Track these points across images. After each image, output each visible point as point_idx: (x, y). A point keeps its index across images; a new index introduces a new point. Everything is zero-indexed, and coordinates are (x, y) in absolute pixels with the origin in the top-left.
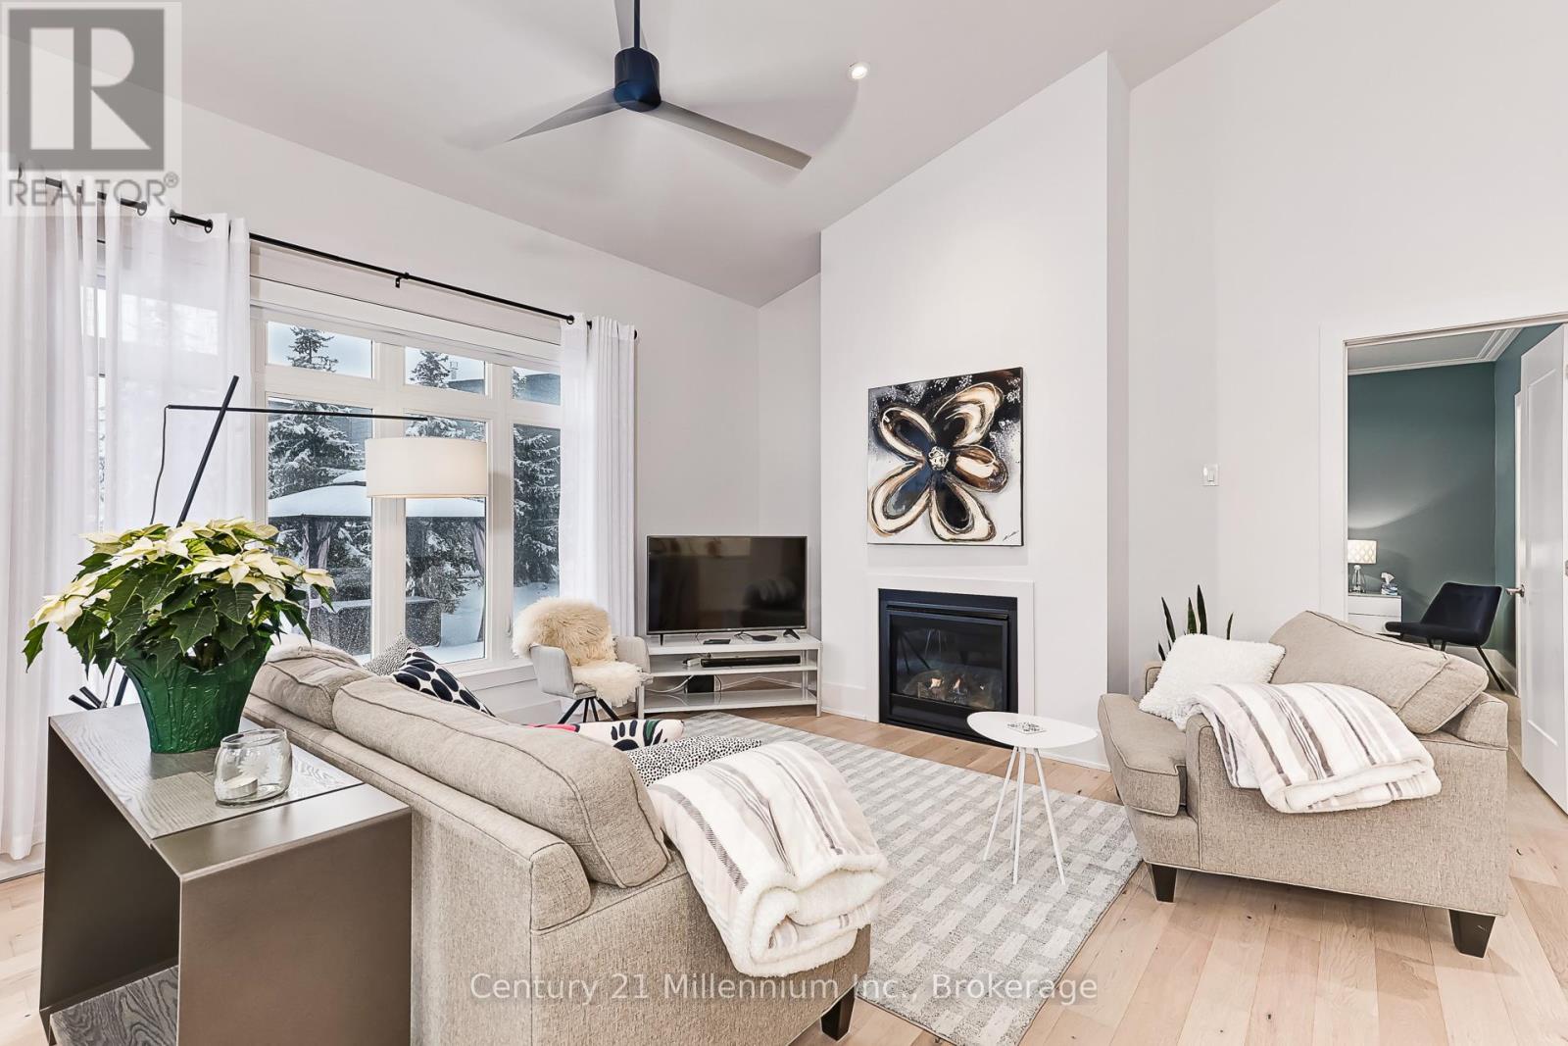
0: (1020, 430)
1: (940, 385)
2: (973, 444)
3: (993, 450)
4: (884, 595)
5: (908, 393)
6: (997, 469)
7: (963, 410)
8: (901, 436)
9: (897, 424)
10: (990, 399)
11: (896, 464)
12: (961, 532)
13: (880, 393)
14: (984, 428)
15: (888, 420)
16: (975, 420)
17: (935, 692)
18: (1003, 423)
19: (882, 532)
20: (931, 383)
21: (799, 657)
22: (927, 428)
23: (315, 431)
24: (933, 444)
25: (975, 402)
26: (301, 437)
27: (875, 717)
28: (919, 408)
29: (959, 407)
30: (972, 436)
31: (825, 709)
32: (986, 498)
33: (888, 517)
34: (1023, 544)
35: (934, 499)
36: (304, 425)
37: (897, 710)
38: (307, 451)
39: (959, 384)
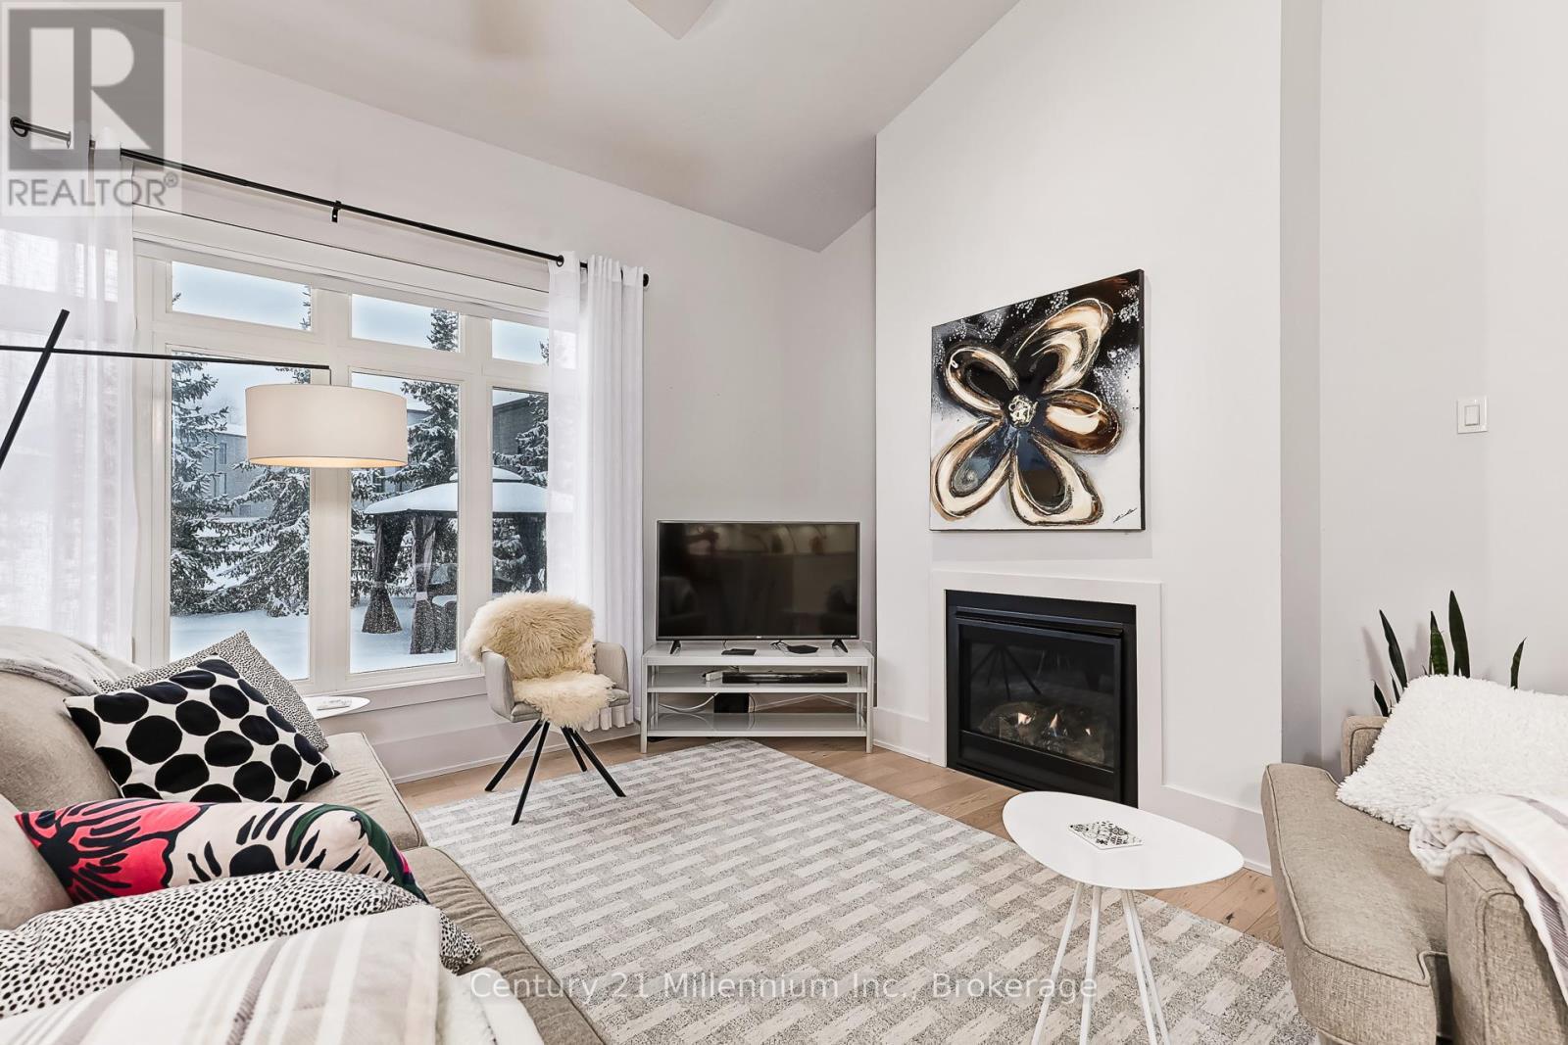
0: (1138, 361)
1: (1024, 311)
2: (1070, 387)
3: (1098, 394)
4: (953, 598)
5: (982, 326)
6: (1104, 420)
7: (1056, 341)
8: (973, 385)
9: (967, 369)
10: (1093, 321)
11: (966, 422)
12: (1054, 513)
13: (946, 332)
14: (1086, 363)
15: (956, 366)
16: (1072, 354)
17: (1021, 731)
18: (1113, 354)
19: (947, 515)
20: (1012, 309)
21: (845, 674)
22: (1007, 371)
23: (447, 432)
24: (1015, 393)
25: (1071, 328)
26: (433, 439)
27: (941, 759)
28: (996, 345)
29: (1049, 337)
30: (1069, 375)
31: (879, 742)
32: (1090, 462)
33: (956, 494)
34: (1143, 527)
35: (1015, 468)
36: (437, 427)
37: (970, 754)
38: (440, 453)
39: (1050, 306)
